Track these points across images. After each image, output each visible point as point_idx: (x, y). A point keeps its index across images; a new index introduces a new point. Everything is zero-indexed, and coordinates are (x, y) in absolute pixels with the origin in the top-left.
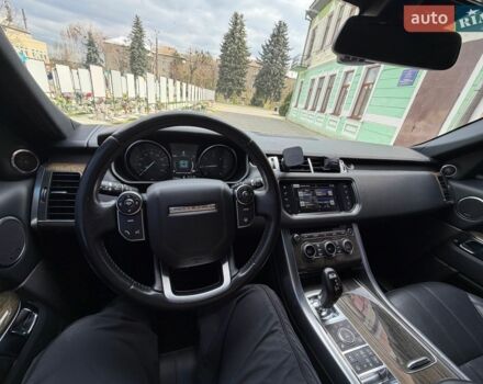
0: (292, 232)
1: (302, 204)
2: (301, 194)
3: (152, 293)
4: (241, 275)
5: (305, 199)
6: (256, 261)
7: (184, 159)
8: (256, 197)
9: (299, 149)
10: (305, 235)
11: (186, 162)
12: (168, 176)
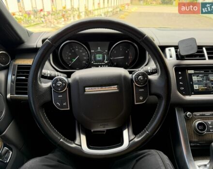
0: (185, 111)
1: (196, 87)
2: (195, 78)
3: (73, 145)
4: (136, 140)
5: (199, 83)
6: (149, 130)
7: (99, 53)
8: (150, 81)
9: (193, 40)
10: (198, 114)
11: (101, 55)
12: (88, 66)
